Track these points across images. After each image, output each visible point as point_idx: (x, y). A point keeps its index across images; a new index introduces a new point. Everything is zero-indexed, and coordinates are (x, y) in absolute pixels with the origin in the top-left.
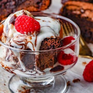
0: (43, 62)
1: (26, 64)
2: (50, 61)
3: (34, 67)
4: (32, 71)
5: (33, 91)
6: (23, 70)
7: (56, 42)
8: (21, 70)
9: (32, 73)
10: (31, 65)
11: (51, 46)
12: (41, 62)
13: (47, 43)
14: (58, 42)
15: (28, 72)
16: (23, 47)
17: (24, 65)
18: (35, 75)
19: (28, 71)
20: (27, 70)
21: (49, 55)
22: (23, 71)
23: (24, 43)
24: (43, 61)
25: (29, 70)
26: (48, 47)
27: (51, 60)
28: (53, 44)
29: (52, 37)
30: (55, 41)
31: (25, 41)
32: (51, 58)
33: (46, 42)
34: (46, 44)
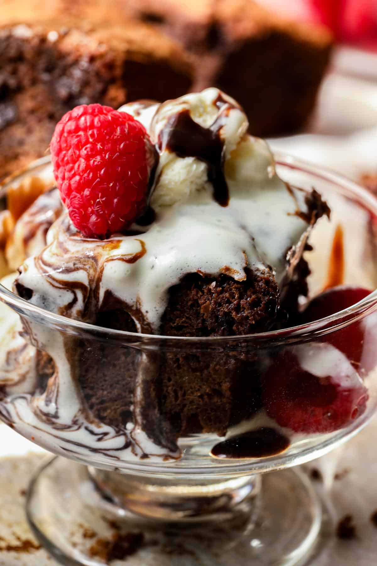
0: (176, 398)
2: (209, 396)
3: (128, 416)
4: (106, 434)
6: (56, 416)
7: (242, 302)
8: (47, 415)
9: (99, 440)
11: (217, 317)
12: (165, 397)
13: (196, 302)
14: (254, 304)
15: (81, 436)
16: (75, 300)
18: (118, 458)
19: (86, 428)
20: (82, 420)
21: (207, 367)
22: (53, 423)
23: (81, 276)
24: (175, 392)
25: (93, 427)
26: (204, 321)
27: (219, 393)
28: (225, 308)
29: (227, 273)
30: (241, 298)
31: (87, 267)
32: (219, 384)
33: (194, 292)
34: (192, 306)
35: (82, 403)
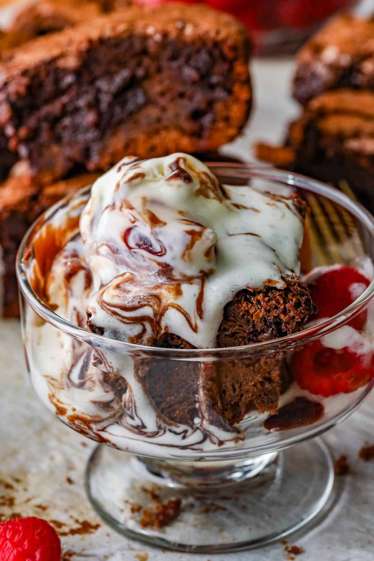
0: (234, 390)
1: (160, 400)
2: (262, 383)
3: (194, 413)
4: (186, 431)
5: (192, 506)
6: (144, 426)
7: (287, 306)
8: (137, 427)
9: (184, 437)
10: (180, 403)
11: (265, 321)
12: (224, 392)
13: (248, 311)
14: (297, 305)
15: (168, 438)
16: (144, 331)
17: (151, 404)
18: (201, 450)
19: (170, 431)
20: (163, 425)
21: (258, 361)
22: (144, 434)
23: (147, 311)
24: (233, 386)
25: (174, 428)
26: (254, 326)
27: (269, 380)
28: (275, 313)
29: (270, 285)
30: (285, 302)
31: (151, 303)
32: (269, 373)
33: (244, 305)
34: (243, 315)
35: (156, 410)
